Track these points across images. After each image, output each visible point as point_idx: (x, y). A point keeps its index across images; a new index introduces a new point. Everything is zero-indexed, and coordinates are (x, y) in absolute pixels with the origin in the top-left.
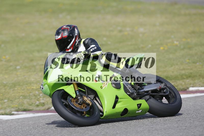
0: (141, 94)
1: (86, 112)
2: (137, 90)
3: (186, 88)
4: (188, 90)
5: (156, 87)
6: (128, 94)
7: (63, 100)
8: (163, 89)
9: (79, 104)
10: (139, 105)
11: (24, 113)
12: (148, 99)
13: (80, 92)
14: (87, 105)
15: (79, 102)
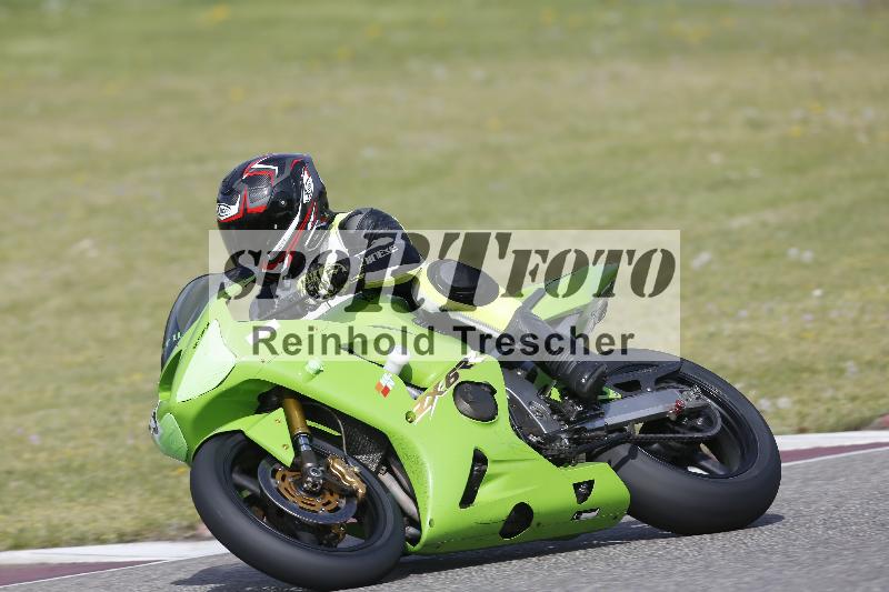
0: (592, 438)
2: (573, 422)
5: (661, 406)
6: (534, 440)
7: (239, 479)
8: (693, 413)
9: (310, 493)
10: (584, 489)
12: (624, 461)
13: (316, 441)
14: (346, 497)
15: (307, 482)
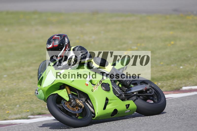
0: (129, 95)
1: (78, 114)
2: (125, 92)
3: (179, 88)
4: (181, 89)
5: (142, 88)
6: (117, 95)
8: (148, 90)
9: (73, 107)
10: (128, 106)
11: (41, 116)
14: (80, 107)
15: (72, 104)
